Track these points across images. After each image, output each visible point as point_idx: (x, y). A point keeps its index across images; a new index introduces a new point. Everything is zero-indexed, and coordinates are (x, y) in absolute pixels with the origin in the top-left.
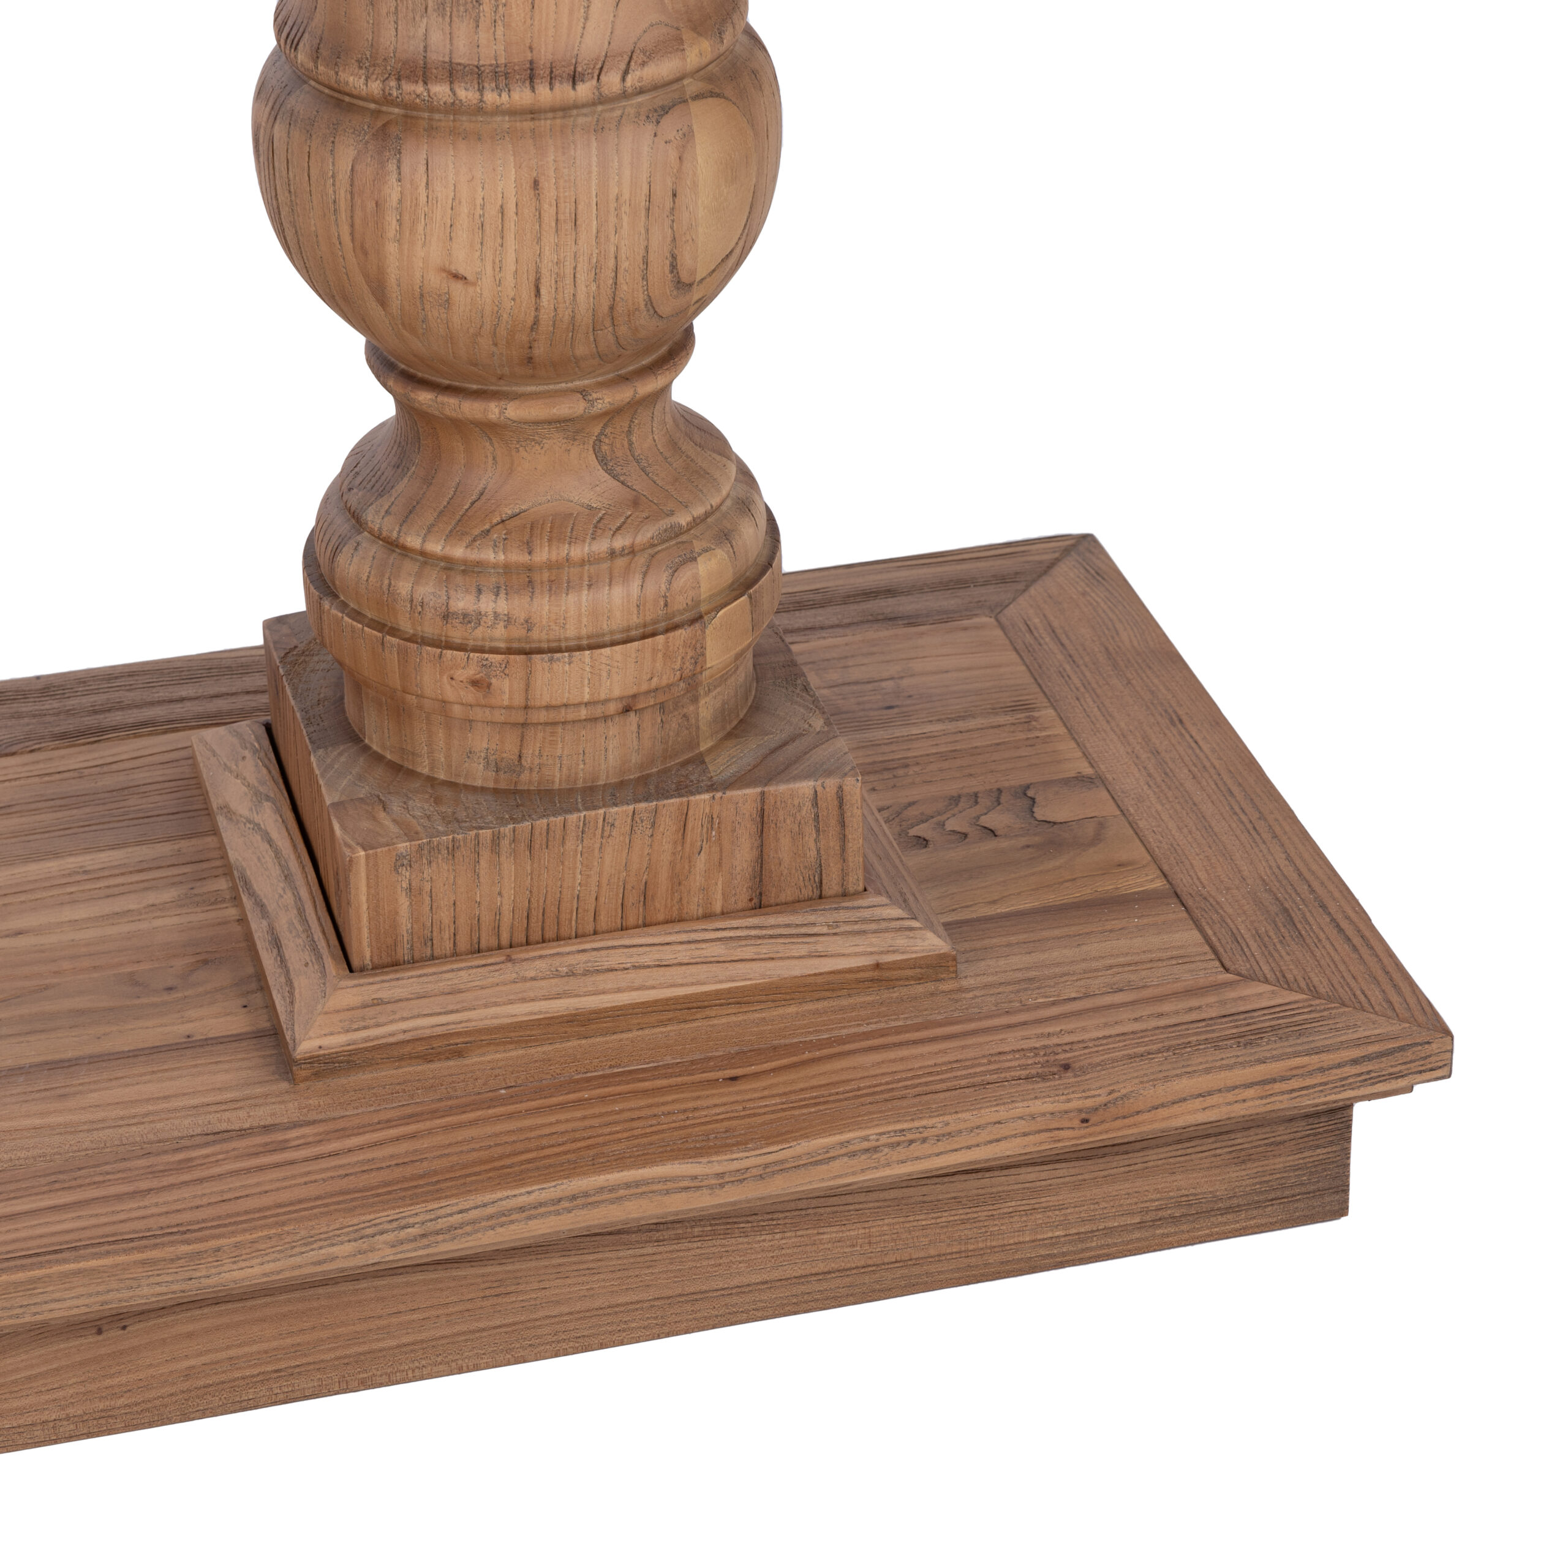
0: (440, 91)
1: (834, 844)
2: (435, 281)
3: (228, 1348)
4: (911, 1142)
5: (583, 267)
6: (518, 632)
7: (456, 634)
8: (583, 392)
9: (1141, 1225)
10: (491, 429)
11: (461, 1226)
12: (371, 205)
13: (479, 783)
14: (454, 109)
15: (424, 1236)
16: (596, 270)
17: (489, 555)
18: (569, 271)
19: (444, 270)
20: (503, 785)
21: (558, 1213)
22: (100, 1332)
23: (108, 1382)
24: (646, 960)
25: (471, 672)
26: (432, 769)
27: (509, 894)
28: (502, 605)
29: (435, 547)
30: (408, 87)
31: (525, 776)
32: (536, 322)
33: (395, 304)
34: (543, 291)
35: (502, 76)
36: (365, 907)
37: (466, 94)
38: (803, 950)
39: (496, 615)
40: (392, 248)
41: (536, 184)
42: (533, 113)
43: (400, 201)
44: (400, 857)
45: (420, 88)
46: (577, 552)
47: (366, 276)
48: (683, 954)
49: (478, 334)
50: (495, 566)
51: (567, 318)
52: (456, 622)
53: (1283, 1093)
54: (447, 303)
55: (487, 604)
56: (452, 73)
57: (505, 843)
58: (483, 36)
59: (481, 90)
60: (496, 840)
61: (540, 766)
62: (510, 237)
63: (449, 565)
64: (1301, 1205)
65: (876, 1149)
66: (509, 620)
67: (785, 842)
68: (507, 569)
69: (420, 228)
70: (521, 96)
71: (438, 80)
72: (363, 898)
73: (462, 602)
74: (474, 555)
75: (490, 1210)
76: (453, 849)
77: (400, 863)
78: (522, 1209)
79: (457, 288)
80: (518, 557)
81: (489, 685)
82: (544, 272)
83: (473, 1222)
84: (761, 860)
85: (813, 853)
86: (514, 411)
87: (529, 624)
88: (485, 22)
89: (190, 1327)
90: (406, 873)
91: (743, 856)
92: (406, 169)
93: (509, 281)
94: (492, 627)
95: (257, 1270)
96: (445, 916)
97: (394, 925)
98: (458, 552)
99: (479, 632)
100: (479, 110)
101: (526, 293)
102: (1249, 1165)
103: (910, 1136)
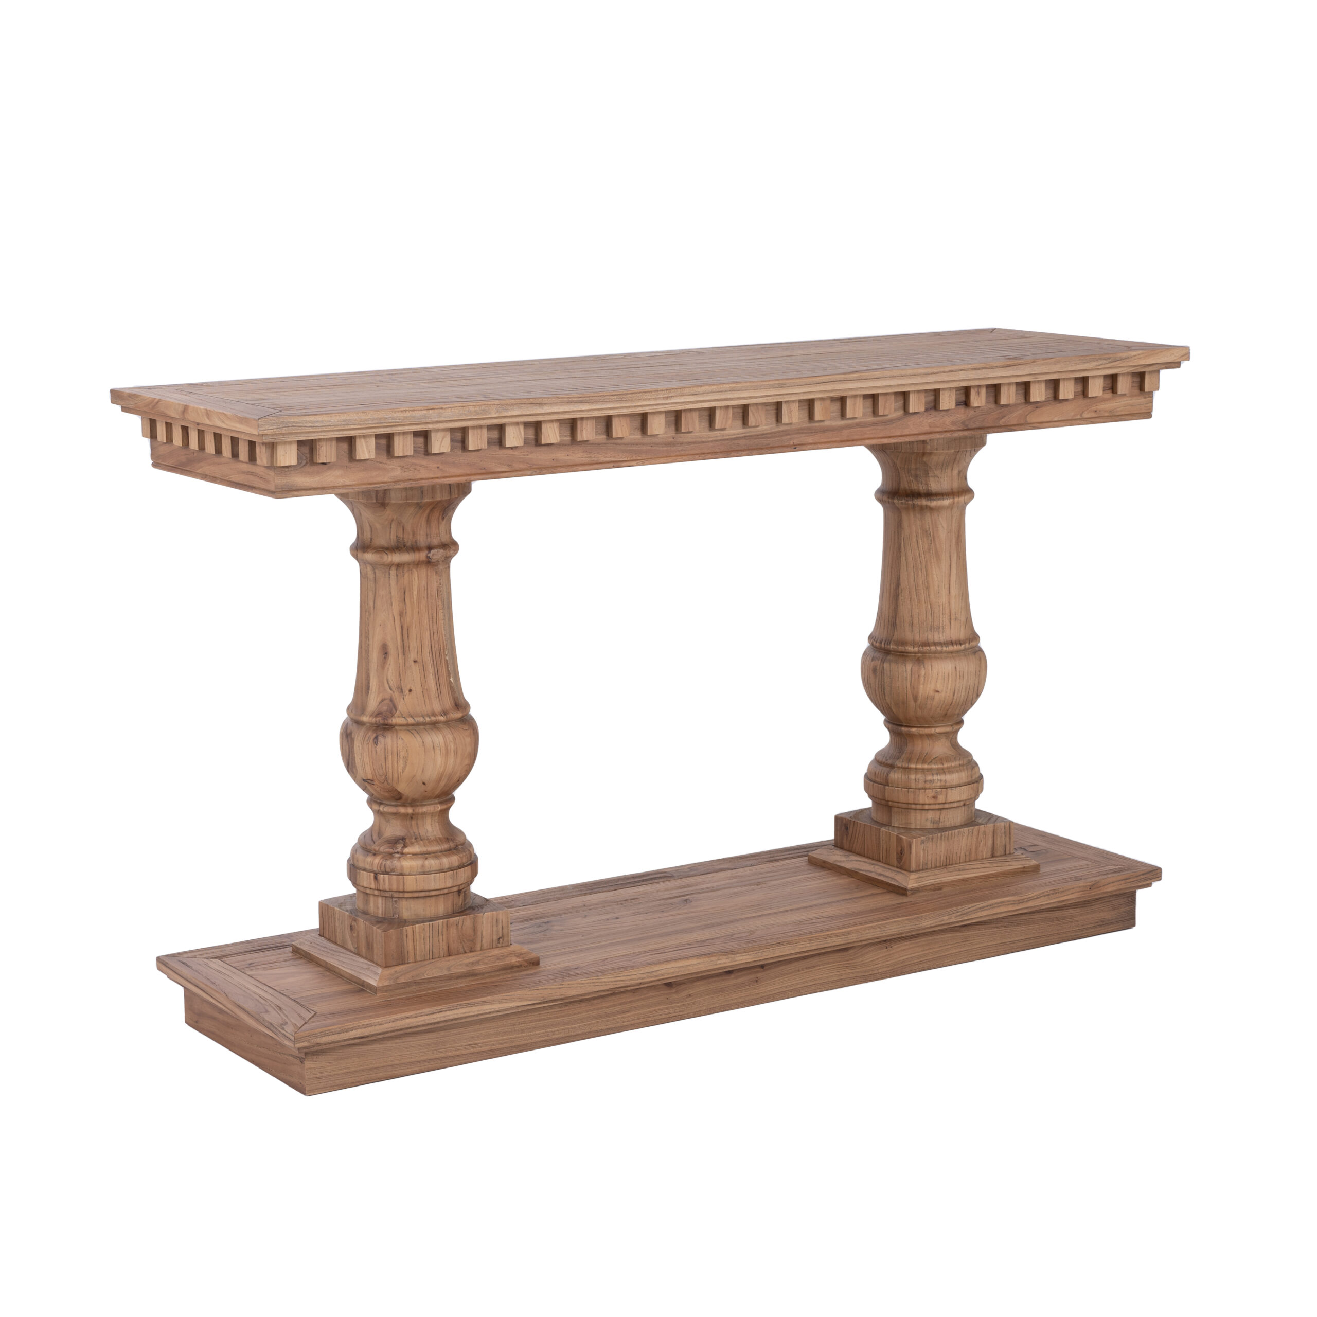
0: (933, 648)
1: (1008, 839)
2: (931, 693)
3: (911, 954)
4: (1056, 893)
5: (964, 688)
6: (943, 783)
7: (927, 786)
8: (951, 725)
9: (1094, 927)
10: (930, 736)
11: (969, 912)
12: (917, 676)
13: (929, 827)
14: (935, 652)
15: (961, 915)
16: (966, 688)
17: (934, 766)
18: (961, 689)
19: (934, 690)
20: (935, 827)
21: (987, 910)
22: (887, 948)
23: (887, 963)
24: (974, 867)
25: (933, 794)
26: (916, 826)
27: (943, 851)
28: (939, 777)
29: (919, 766)
30: (925, 648)
31: (940, 824)
32: (952, 703)
33: (919, 702)
34: (955, 694)
35: (946, 644)
36: (914, 854)
37: (939, 648)
38: (1008, 864)
39: (938, 780)
40: (921, 686)
41: (956, 668)
42: (952, 652)
43: (925, 674)
44: (922, 840)
45: (928, 648)
46: (953, 764)
47: (913, 695)
48: (982, 866)
49: (938, 707)
50: (935, 769)
51: (958, 701)
52: (928, 783)
53: (1129, 883)
54: (933, 698)
55: (935, 777)
56: (935, 644)
57: (943, 837)
58: (941, 635)
59: (942, 647)
60: (941, 836)
61: (944, 821)
62: (950, 681)
63: (923, 770)
64: (1126, 922)
65: (1049, 895)
66: (941, 781)
67: (999, 839)
68: (938, 769)
69: (929, 680)
70: (951, 648)
71: (932, 646)
72: (914, 852)
73: (929, 778)
74: (929, 766)
75: (974, 908)
76: (933, 839)
77: (923, 842)
78: (980, 908)
79: (937, 694)
80: (940, 766)
81: (937, 797)
82: (956, 689)
83: (971, 911)
84: (993, 843)
85: (1004, 842)
86: (938, 730)
87: (945, 781)
88: (941, 632)
89: (904, 948)
90: (923, 845)
91: (990, 842)
92: (926, 666)
93: (949, 692)
94: (937, 783)
95: (929, 923)
96: (930, 857)
97: (920, 859)
98: (926, 766)
99: (933, 785)
100: (941, 652)
101: (952, 694)
102: (1116, 910)
103: (1056, 891)
